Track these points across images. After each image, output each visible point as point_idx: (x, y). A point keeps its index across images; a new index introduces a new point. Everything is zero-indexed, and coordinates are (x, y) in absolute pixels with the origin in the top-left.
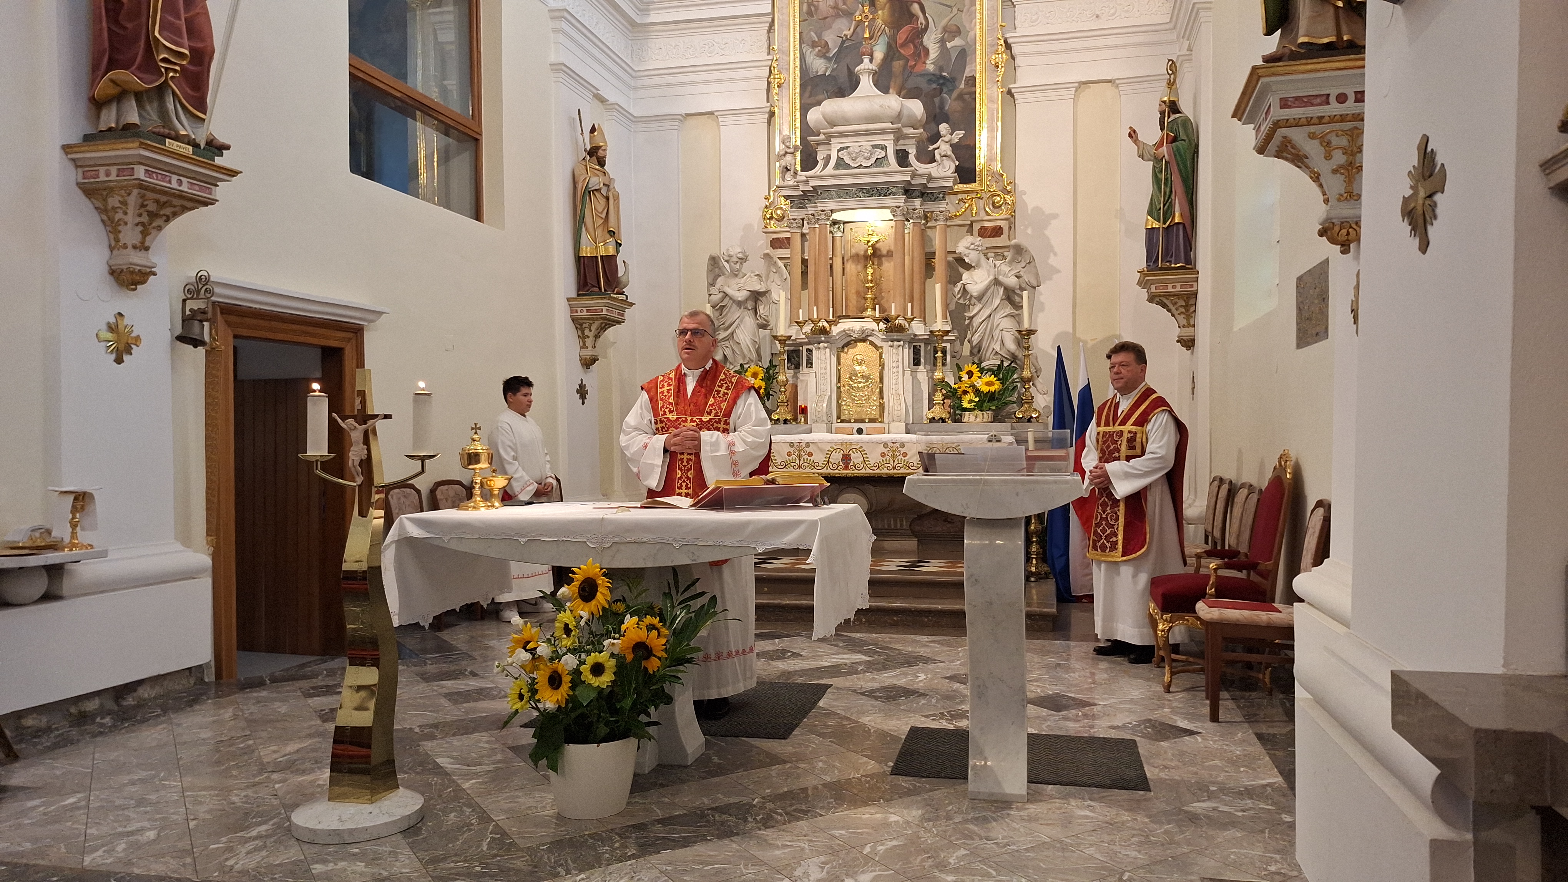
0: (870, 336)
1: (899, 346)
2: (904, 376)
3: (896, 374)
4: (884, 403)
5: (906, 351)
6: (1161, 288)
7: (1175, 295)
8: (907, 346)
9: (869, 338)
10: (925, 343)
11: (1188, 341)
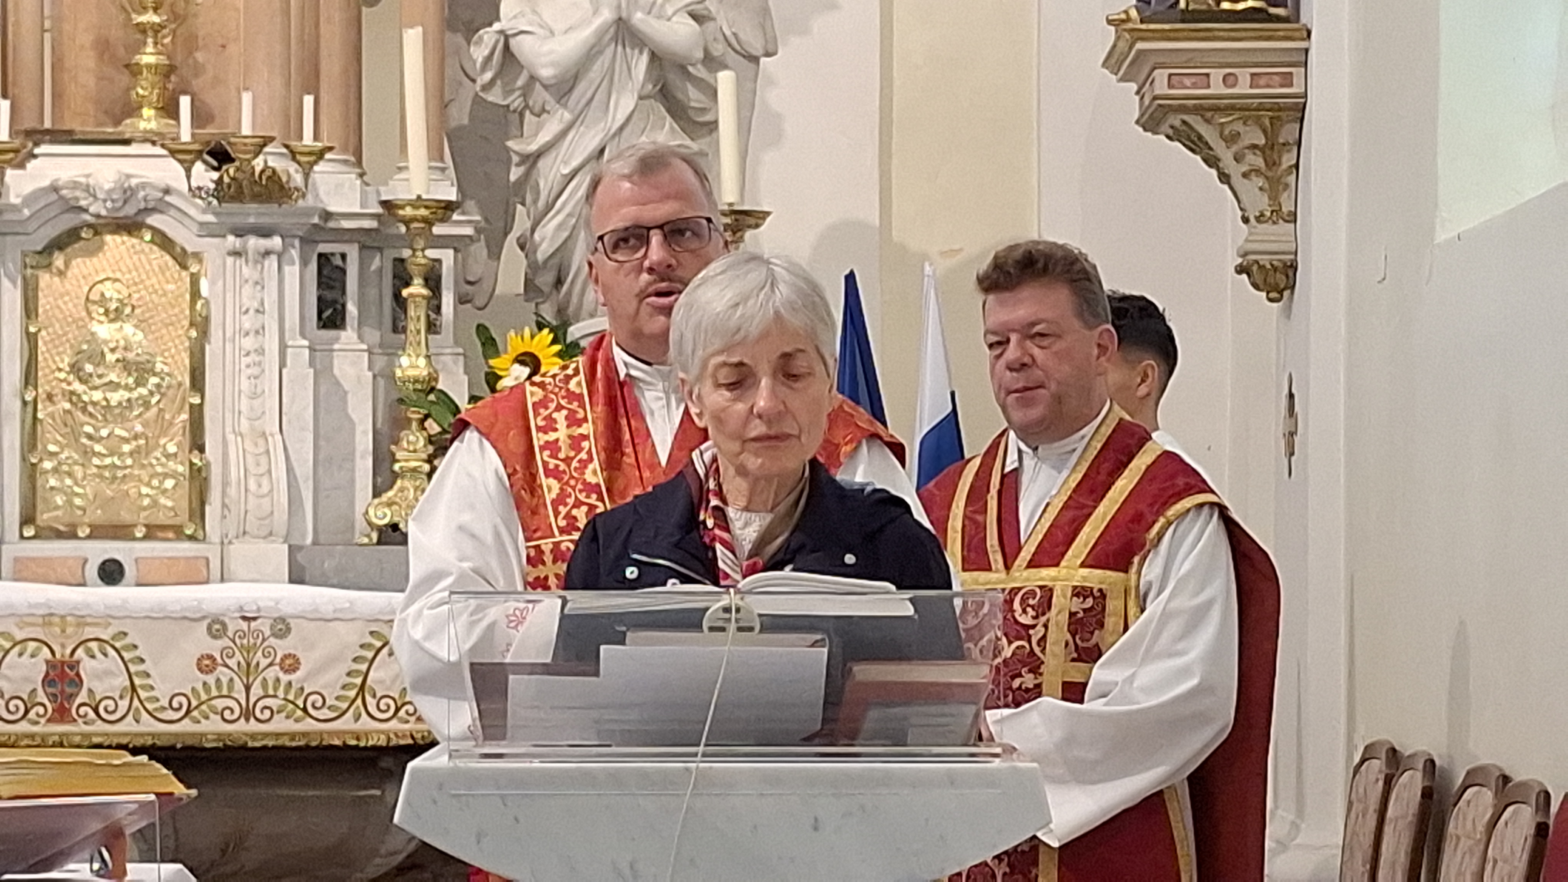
0: (154, 210)
1: (267, 253)
2: (282, 365)
3: (253, 357)
4: (208, 465)
5: (292, 271)
6: (1187, 81)
7: (1233, 108)
8: (295, 253)
9: (153, 220)
10: (363, 247)
11: (1275, 269)
